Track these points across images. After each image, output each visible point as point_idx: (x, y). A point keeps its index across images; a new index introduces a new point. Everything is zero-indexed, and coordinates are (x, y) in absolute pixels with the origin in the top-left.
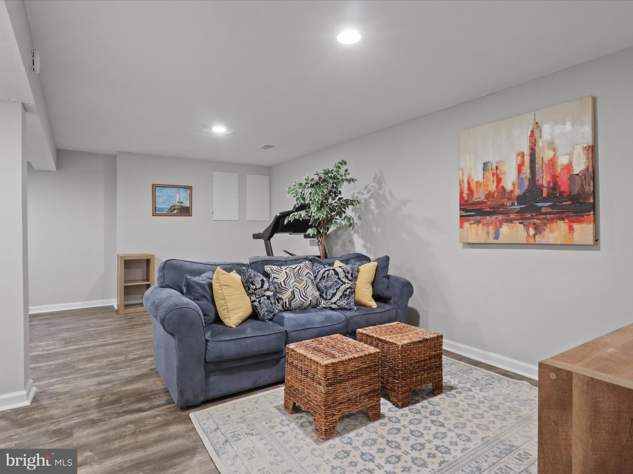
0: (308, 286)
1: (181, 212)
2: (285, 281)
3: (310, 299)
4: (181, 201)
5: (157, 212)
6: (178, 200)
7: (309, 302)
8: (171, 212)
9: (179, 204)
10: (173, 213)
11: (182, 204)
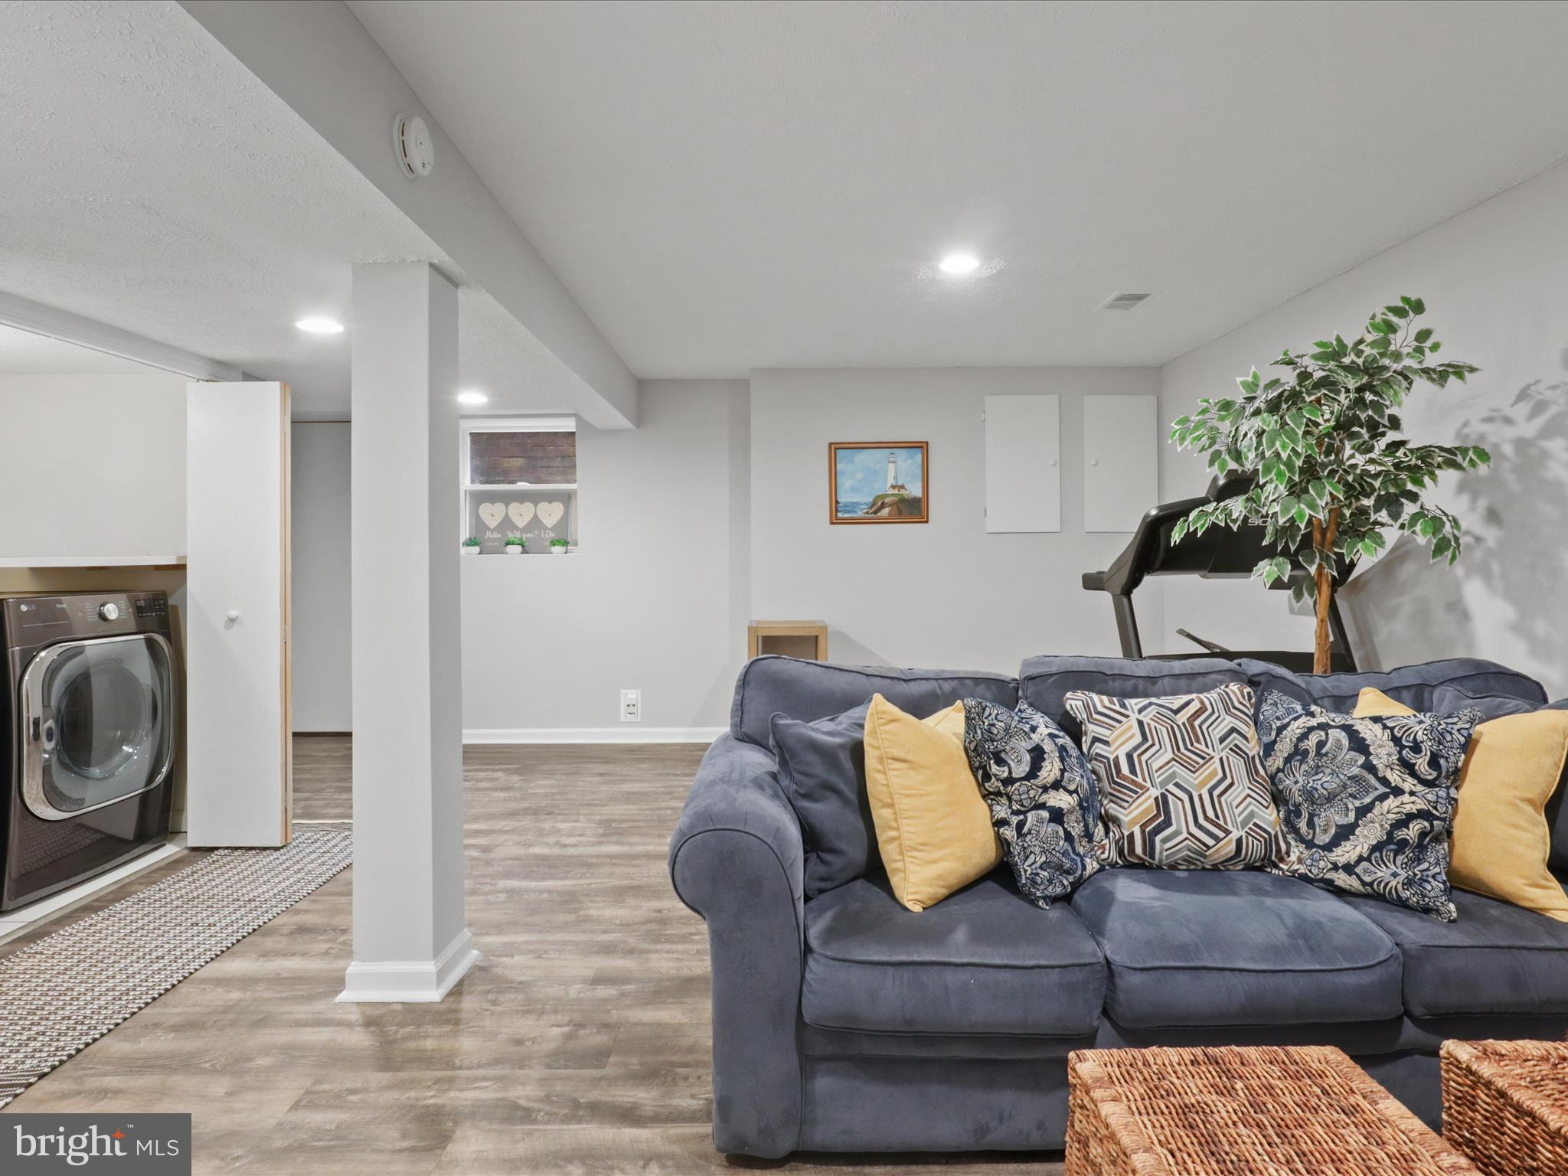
0: (1232, 785)
1: (900, 513)
2: (1135, 755)
3: (1235, 834)
4: (900, 484)
5: (840, 515)
6: (891, 481)
7: (1233, 846)
8: (875, 512)
9: (896, 491)
10: (879, 514)
11: (902, 492)
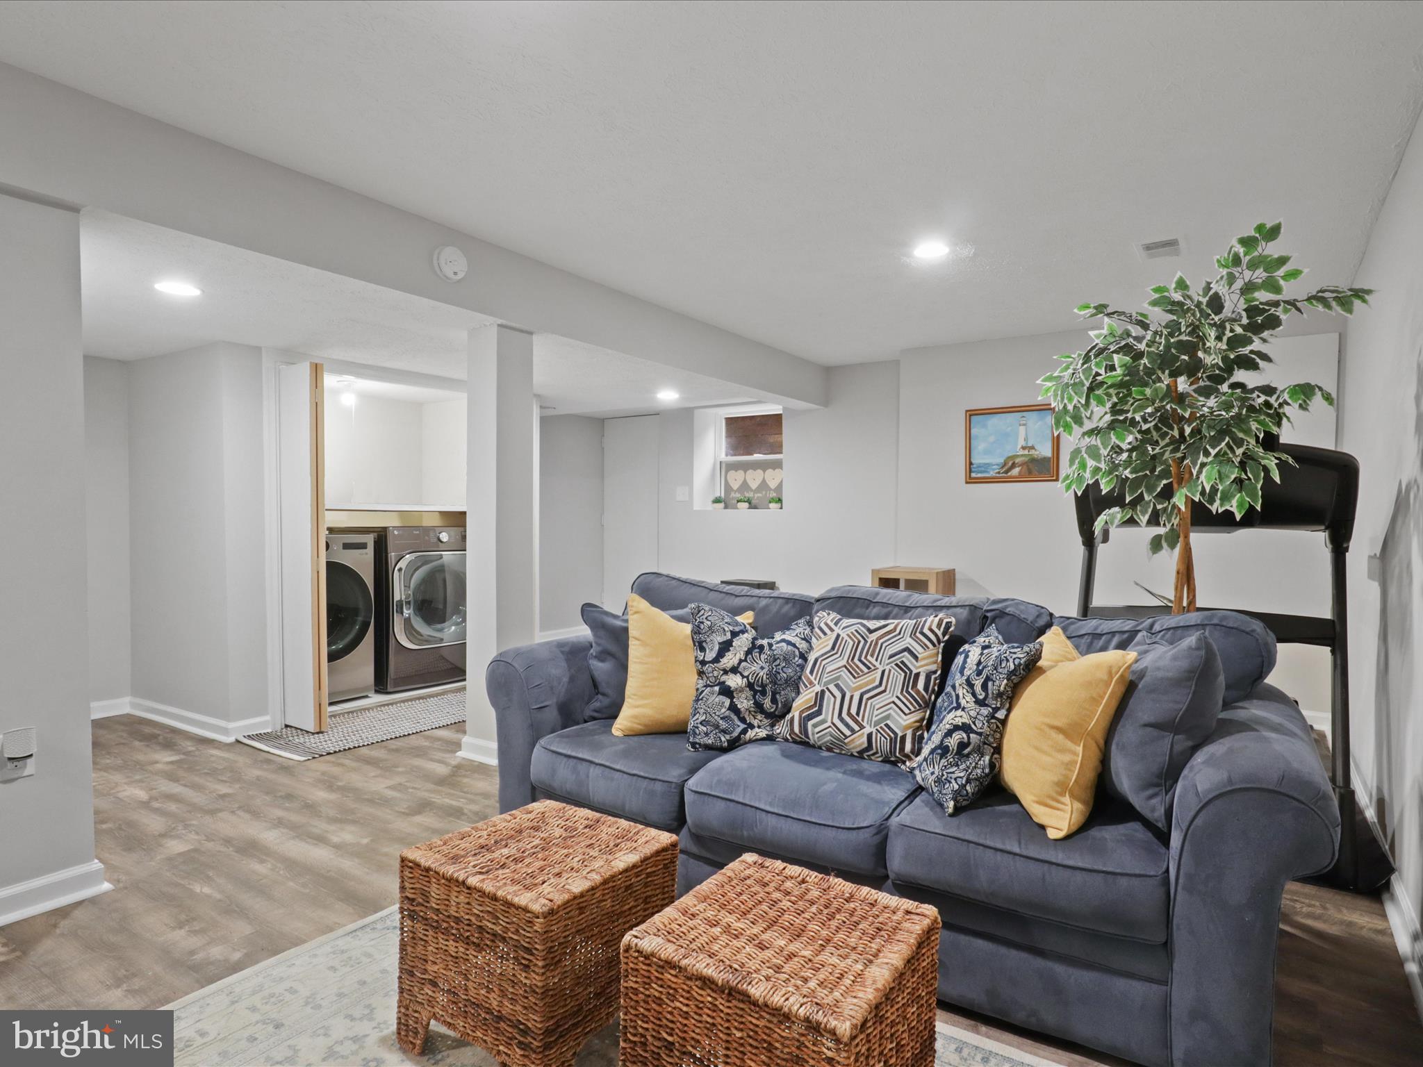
1: (1030, 472)
4: (1030, 445)
5: (973, 475)
6: (1021, 443)
8: (1006, 472)
9: (1026, 452)
10: (1009, 474)
11: (1032, 452)
